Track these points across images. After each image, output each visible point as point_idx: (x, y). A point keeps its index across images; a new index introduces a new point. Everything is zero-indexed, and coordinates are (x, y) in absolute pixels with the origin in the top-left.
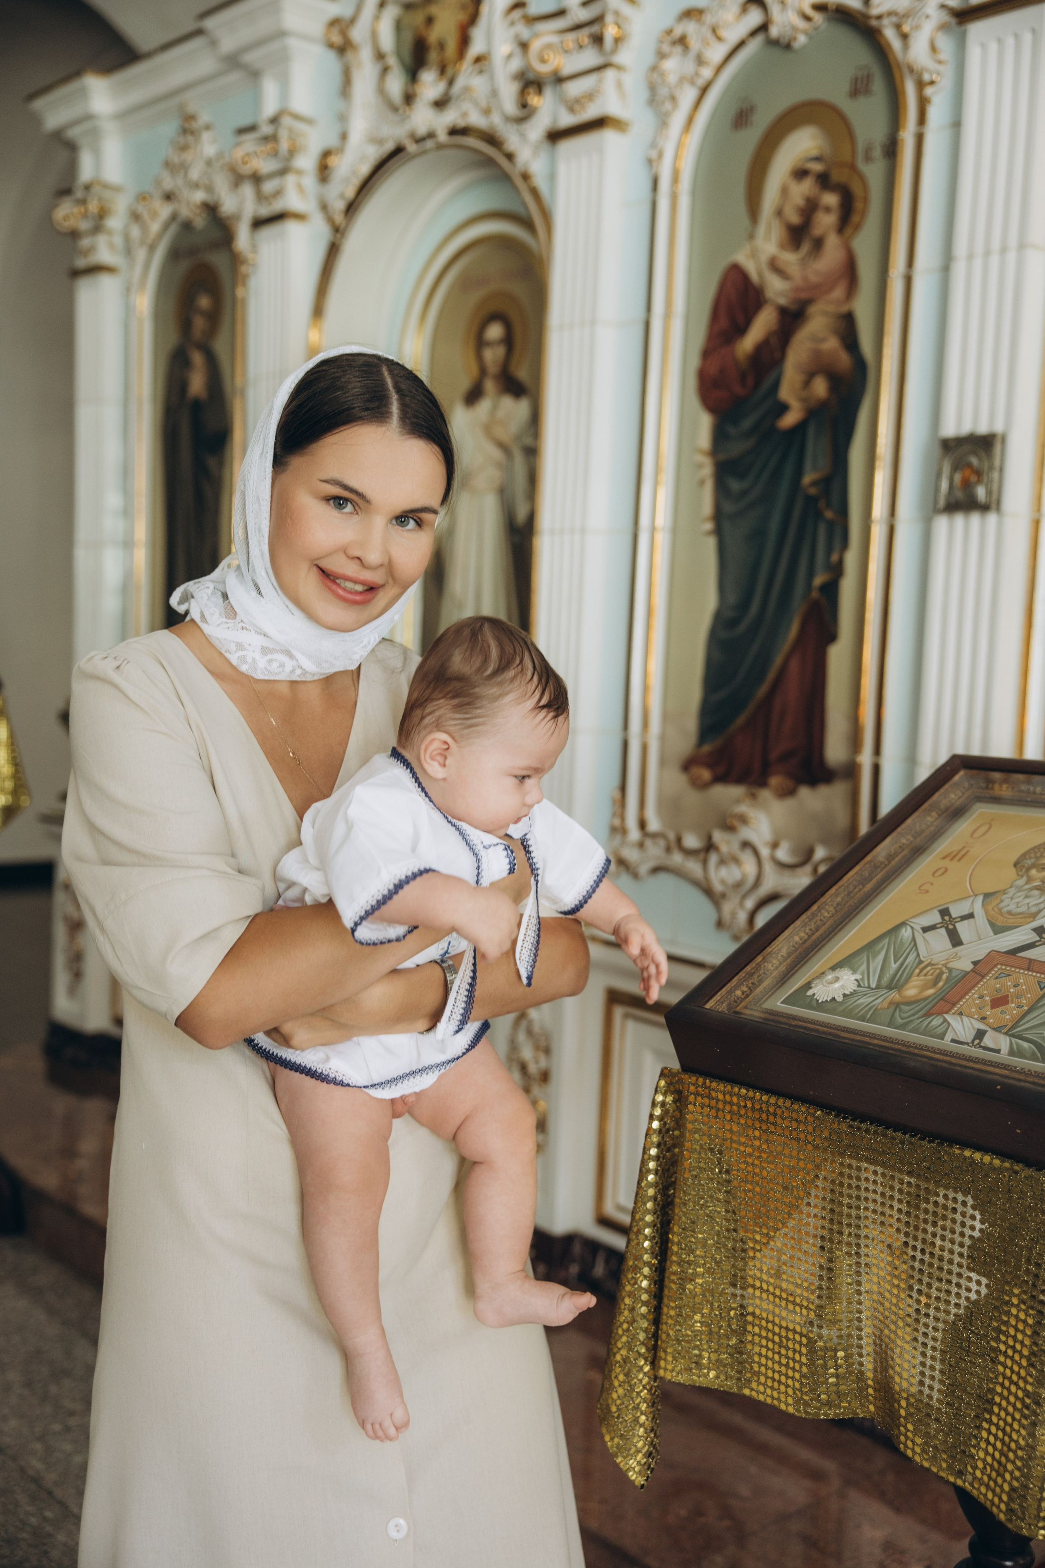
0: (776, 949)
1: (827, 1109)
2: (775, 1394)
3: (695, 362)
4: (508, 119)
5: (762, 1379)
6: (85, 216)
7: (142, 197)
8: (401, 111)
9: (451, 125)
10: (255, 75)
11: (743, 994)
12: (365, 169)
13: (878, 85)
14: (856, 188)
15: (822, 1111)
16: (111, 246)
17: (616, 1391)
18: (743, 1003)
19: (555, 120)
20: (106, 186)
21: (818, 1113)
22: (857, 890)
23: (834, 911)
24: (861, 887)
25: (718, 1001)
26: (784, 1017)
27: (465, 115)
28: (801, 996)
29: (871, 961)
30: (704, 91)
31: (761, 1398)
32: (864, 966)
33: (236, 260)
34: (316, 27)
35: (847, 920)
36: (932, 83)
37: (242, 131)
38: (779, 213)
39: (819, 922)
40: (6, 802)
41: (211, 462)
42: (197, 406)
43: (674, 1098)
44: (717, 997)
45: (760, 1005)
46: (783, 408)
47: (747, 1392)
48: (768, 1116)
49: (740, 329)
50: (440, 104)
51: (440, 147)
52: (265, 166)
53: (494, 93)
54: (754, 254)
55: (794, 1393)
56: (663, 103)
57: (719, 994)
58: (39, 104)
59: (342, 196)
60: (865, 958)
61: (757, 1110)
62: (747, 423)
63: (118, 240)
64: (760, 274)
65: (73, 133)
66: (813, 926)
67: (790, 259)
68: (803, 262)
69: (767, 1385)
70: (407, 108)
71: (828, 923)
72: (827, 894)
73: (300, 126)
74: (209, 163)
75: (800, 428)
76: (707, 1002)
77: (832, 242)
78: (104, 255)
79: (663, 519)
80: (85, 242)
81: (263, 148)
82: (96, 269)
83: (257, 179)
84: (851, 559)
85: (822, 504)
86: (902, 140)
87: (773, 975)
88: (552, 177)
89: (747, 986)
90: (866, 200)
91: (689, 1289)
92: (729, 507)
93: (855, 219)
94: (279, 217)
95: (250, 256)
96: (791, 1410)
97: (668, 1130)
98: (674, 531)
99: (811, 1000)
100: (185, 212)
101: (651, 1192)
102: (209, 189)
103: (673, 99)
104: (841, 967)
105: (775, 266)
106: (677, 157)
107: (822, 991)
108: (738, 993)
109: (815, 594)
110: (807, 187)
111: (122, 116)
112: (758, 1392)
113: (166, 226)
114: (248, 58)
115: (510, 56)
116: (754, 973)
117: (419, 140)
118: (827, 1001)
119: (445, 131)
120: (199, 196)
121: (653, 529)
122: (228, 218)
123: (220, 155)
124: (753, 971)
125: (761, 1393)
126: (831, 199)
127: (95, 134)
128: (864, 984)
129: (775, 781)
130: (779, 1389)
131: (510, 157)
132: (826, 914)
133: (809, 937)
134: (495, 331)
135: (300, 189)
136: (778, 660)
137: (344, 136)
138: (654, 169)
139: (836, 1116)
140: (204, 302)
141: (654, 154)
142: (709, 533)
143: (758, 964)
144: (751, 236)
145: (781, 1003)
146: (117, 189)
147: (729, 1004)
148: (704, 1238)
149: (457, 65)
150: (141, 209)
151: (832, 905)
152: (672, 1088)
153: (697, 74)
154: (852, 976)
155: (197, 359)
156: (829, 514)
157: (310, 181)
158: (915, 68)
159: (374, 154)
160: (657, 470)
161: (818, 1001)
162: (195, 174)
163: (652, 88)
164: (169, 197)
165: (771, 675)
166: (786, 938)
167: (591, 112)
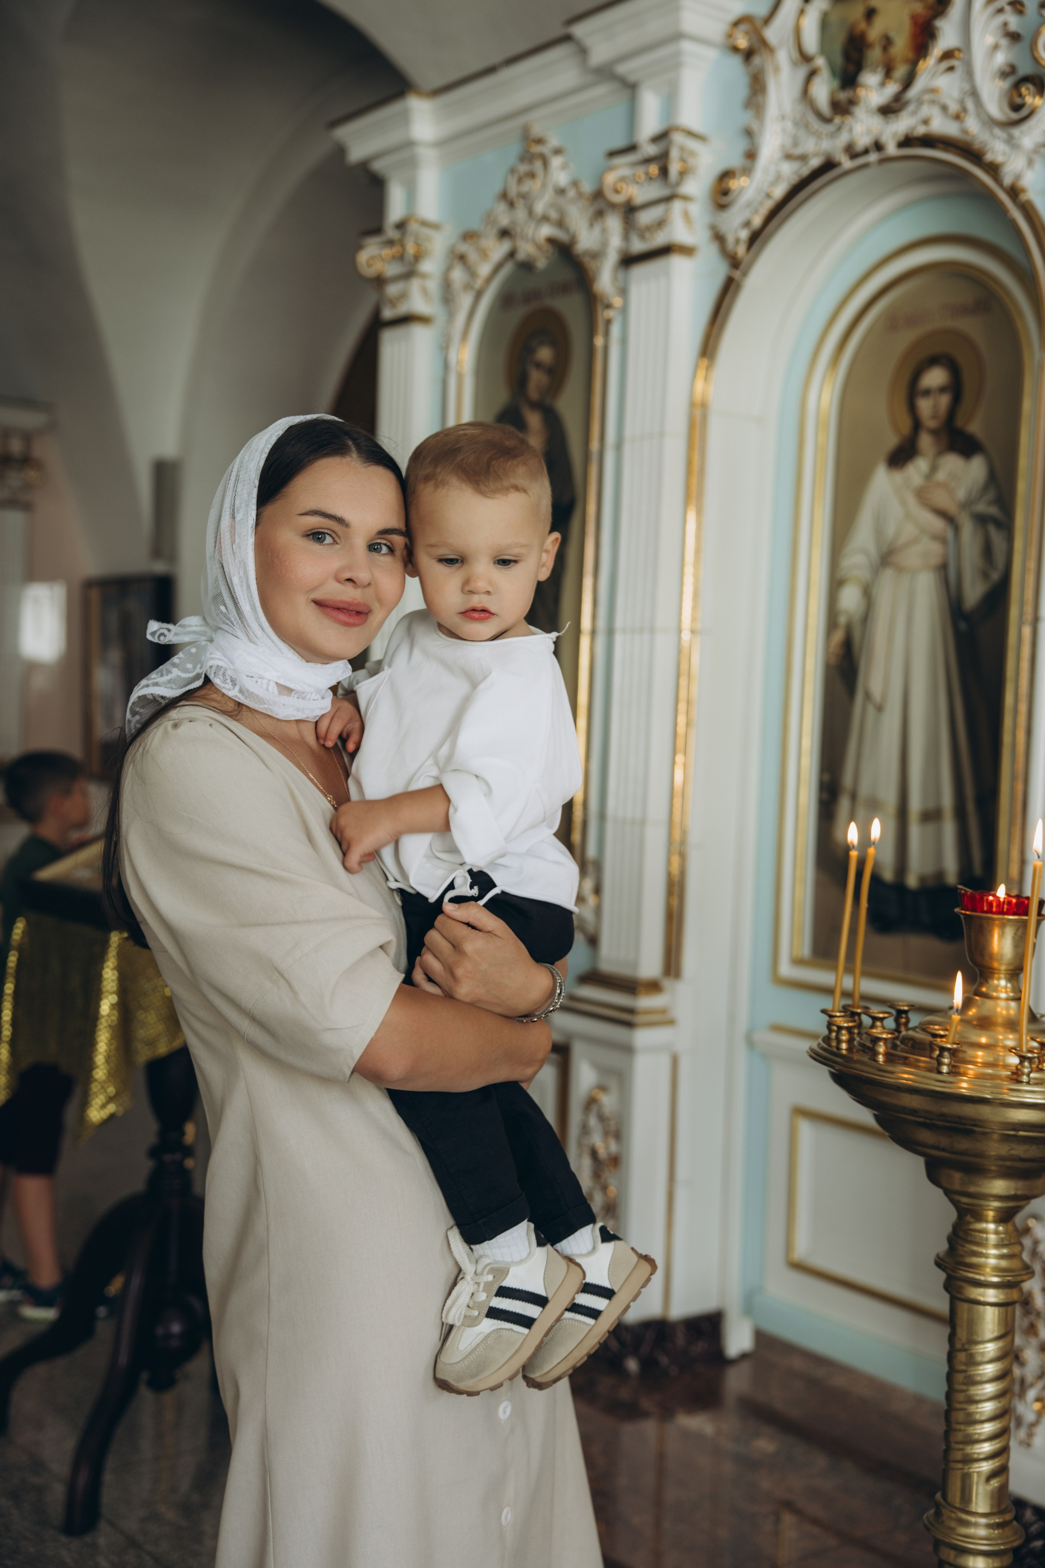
4: (993, 122)
6: (401, 257)
7: (469, 236)
8: (832, 121)
9: (905, 134)
10: (631, 88)
12: (779, 192)
16: (426, 293)
20: (422, 223)
27: (925, 121)
34: (717, 29)
37: (615, 153)
50: (888, 111)
51: (887, 160)
52: (640, 193)
53: (973, 95)
59: (747, 224)
63: (433, 285)
65: (378, 166)
70: (841, 117)
73: (693, 144)
74: (561, 192)
78: (418, 304)
80: (392, 290)
81: (641, 172)
82: (406, 320)
83: (630, 210)
94: (660, 252)
95: (617, 298)
100: (526, 250)
102: (560, 224)
111: (441, 143)
113: (500, 266)
114: (622, 69)
115: (996, 47)
117: (856, 153)
119: (897, 141)
120: (546, 231)
123: (576, 182)
127: (412, 163)
131: (993, 169)
134: (935, 377)
135: (688, 218)
137: (751, 155)
140: (545, 354)
146: (434, 226)
150: (466, 249)
155: (534, 420)
157: (701, 208)
159: (790, 172)
162: (541, 206)
164: (505, 233)
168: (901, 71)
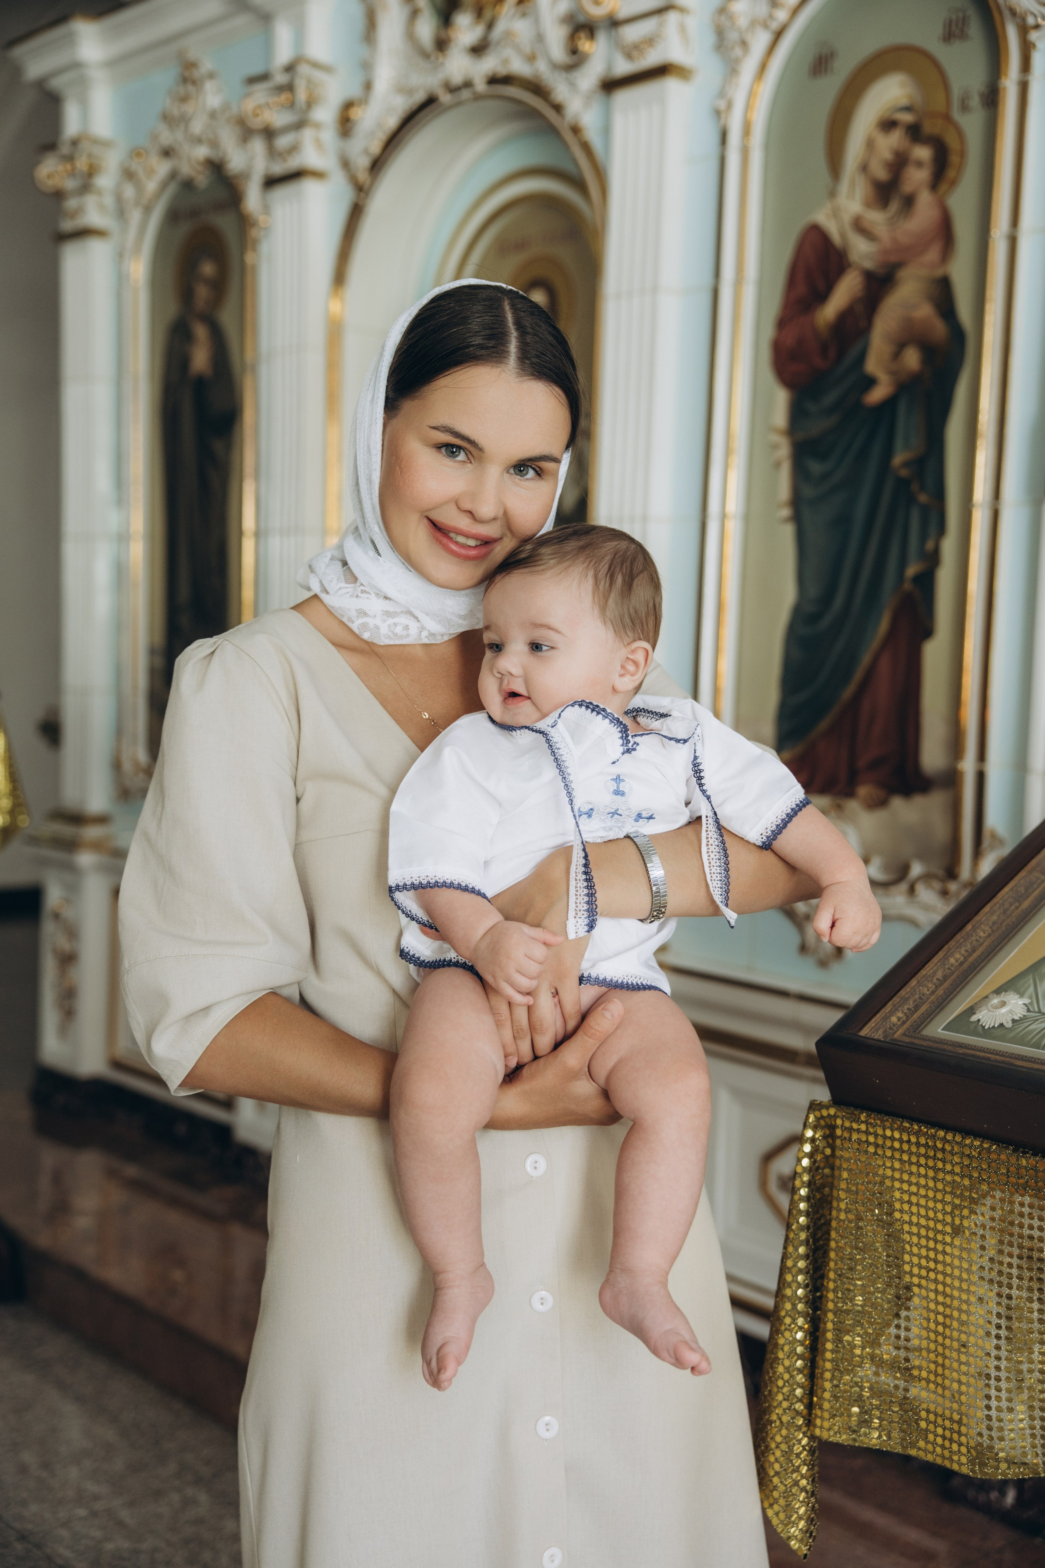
0: (931, 971)
1: (1003, 1144)
2: (947, 1453)
3: (769, 332)
4: (556, 67)
5: (931, 1437)
6: (72, 174)
7: (137, 153)
8: (433, 58)
9: (490, 74)
10: (266, 18)
11: (899, 1020)
12: (392, 122)
13: (975, 29)
14: (952, 141)
15: (998, 1145)
16: (101, 207)
17: (773, 1454)
18: (900, 1031)
19: (609, 67)
20: (96, 141)
21: (994, 1147)
22: (1013, 907)
23: (990, 931)
24: (1017, 904)
25: (873, 1028)
26: (950, 1045)
27: (506, 61)
28: (964, 1021)
29: (1038, 983)
30: (778, 35)
31: (930, 1458)
32: (1031, 990)
33: (244, 223)
35: (1006, 940)
36: (1037, 27)
37: (253, 80)
38: (864, 168)
39: (974, 942)
40: (4, 823)
41: (218, 446)
42: (200, 384)
43: (824, 1134)
44: (872, 1023)
45: (919, 1033)
46: (870, 382)
47: (913, 1452)
48: (935, 1151)
49: (821, 296)
50: (478, 50)
51: (478, 97)
52: (279, 118)
53: (540, 38)
54: (836, 214)
55: (969, 1451)
56: (732, 48)
57: (873, 1020)
58: (18, 51)
59: (366, 151)
60: (1031, 981)
61: (923, 1145)
62: (830, 399)
63: (109, 200)
64: (843, 235)
65: (56, 83)
66: (969, 947)
67: (877, 218)
68: (892, 222)
69: (936, 1444)
70: (440, 54)
71: (986, 944)
72: (981, 912)
73: (318, 75)
74: (213, 115)
75: (890, 404)
76: (861, 1029)
77: (925, 200)
78: (93, 217)
79: (734, 504)
80: (71, 203)
81: (276, 99)
82: (84, 233)
83: (269, 133)
84: (949, 547)
85: (915, 487)
86: (1004, 89)
87: (930, 1000)
88: (607, 130)
89: (903, 1012)
90: (963, 154)
91: (847, 1341)
92: (808, 492)
93: (951, 174)
94: (296, 175)
95: (261, 218)
96: (965, 1470)
97: (818, 1168)
98: (747, 518)
99: (976, 1027)
100: (186, 170)
101: (803, 1236)
102: (214, 144)
103: (744, 44)
104: (1006, 991)
105: (859, 226)
106: (748, 107)
107: (987, 1017)
108: (894, 1019)
109: (907, 586)
110: (895, 139)
111: (112, 63)
112: (925, 1451)
113: (164, 185)
116: (909, 998)
117: (453, 90)
118: (994, 1027)
119: (484, 80)
120: (202, 152)
121: (723, 516)
122: (236, 177)
123: (226, 107)
124: (907, 995)
125: (929, 1452)
126: (923, 153)
127: (83, 83)
128: (1034, 1009)
129: (863, 791)
130: (951, 1448)
131: (558, 108)
132: (982, 934)
133: (966, 959)
135: (319, 145)
136: (866, 659)
137: (368, 86)
138: (722, 121)
139: (1014, 1151)
140: (208, 269)
141: (722, 105)
142: (786, 520)
143: (912, 988)
144: (832, 194)
145: (942, 1030)
146: (106, 144)
147: (885, 1032)
148: (863, 1285)
149: (497, 7)
150: (136, 166)
151: (988, 925)
152: (822, 1123)
153: (771, 17)
154: (1019, 1000)
155: (201, 332)
156: (923, 498)
157: (329, 135)
158: (1018, 10)
159: (401, 105)
160: (728, 452)
161: (984, 1027)
162: (197, 127)
163: (720, 33)
164: (167, 153)
165: (859, 674)
166: (940, 960)
167: (651, 59)
168: (488, 14)
